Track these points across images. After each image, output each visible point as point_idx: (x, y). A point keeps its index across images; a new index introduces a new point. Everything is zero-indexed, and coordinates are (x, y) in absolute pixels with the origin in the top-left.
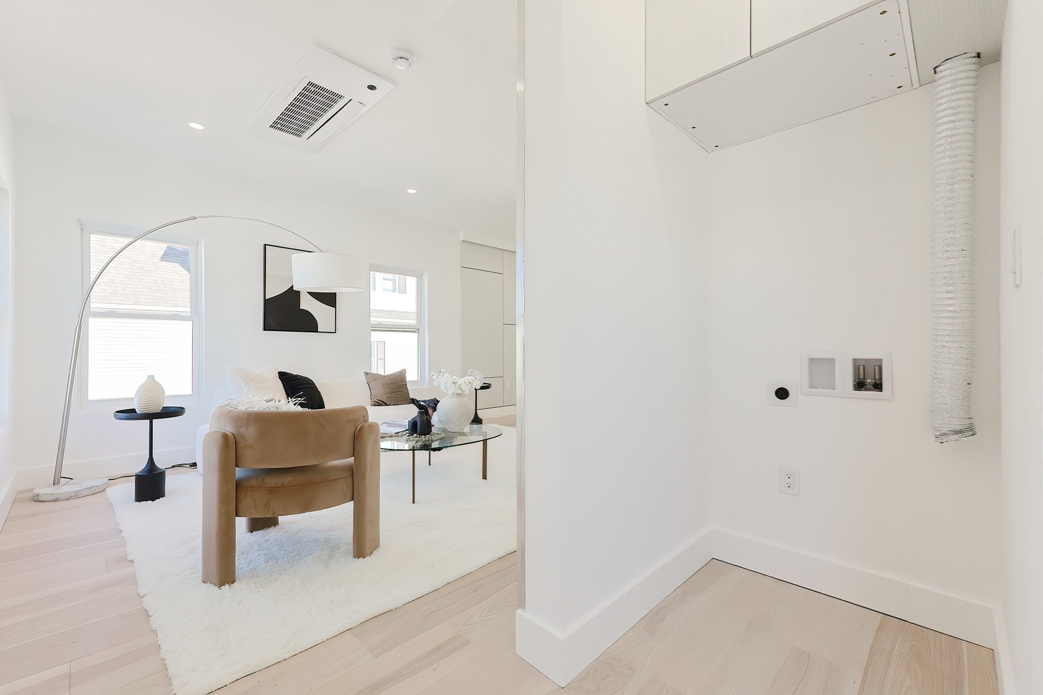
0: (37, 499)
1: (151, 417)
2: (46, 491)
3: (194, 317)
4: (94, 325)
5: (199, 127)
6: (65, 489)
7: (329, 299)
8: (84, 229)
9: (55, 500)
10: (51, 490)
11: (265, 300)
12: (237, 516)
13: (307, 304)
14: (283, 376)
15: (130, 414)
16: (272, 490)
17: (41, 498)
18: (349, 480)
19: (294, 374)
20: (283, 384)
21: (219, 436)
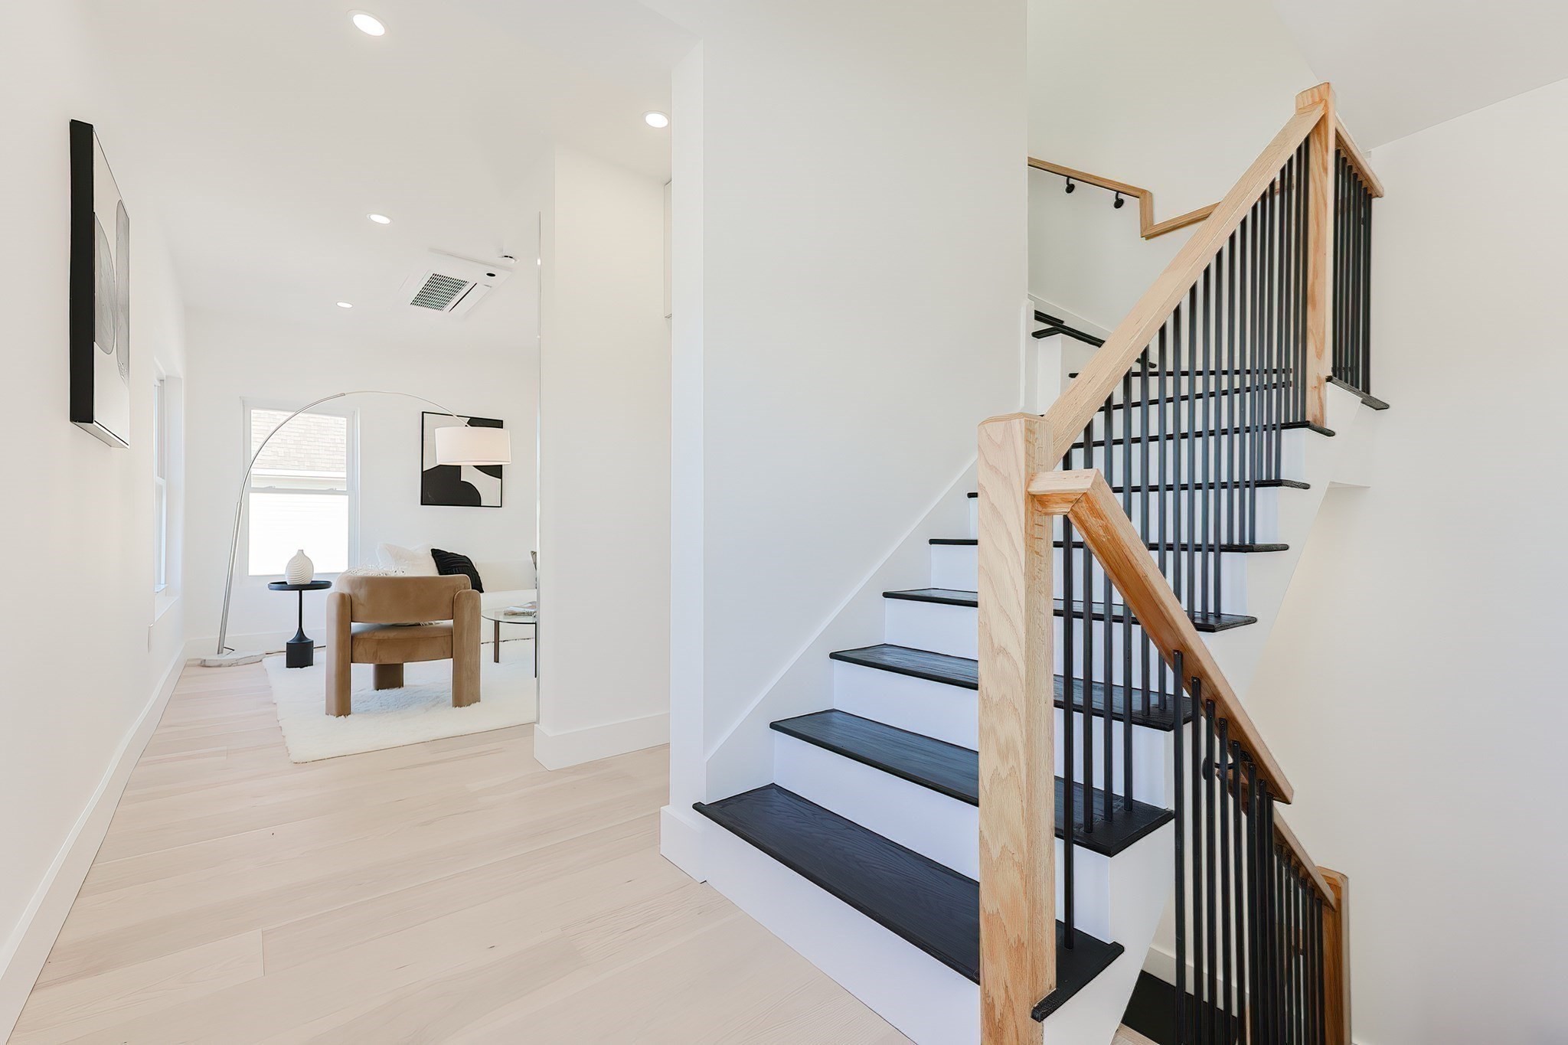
0: (204, 665)
1: (300, 588)
2: (212, 657)
3: (350, 491)
4: (255, 499)
5: (348, 306)
6: (227, 656)
7: (495, 471)
8: (246, 405)
9: (220, 666)
10: (216, 657)
11: (422, 472)
12: (352, 662)
13: (468, 476)
14: (436, 553)
15: (282, 586)
16: (380, 642)
17: (207, 664)
18: (450, 638)
19: (449, 552)
20: (436, 562)
21: (337, 595)
